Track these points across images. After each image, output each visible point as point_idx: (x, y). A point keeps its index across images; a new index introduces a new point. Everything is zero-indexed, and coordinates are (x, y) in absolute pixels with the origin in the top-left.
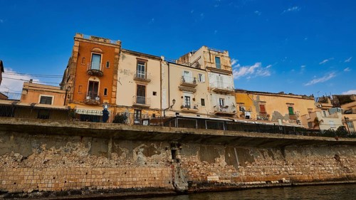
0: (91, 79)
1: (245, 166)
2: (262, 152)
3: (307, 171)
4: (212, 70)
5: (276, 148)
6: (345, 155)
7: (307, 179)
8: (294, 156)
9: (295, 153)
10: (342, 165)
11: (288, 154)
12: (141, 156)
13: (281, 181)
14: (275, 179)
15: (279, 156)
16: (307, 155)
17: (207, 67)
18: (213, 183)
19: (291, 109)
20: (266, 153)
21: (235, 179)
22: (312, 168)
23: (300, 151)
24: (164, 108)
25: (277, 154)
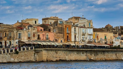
0: (67, 35)
1: (97, 56)
2: (100, 53)
3: (109, 58)
4: (88, 28)
5: (103, 52)
6: (118, 54)
7: (108, 59)
8: (106, 54)
9: (107, 53)
10: (117, 56)
11: (105, 53)
12: (82, 54)
13: (103, 60)
14: (102, 59)
15: (103, 54)
16: (109, 53)
17: (87, 27)
18: (92, 59)
19: (105, 37)
20: (101, 53)
21: (95, 59)
22: (110, 57)
23: (108, 52)
24: (79, 41)
25: (103, 53)
